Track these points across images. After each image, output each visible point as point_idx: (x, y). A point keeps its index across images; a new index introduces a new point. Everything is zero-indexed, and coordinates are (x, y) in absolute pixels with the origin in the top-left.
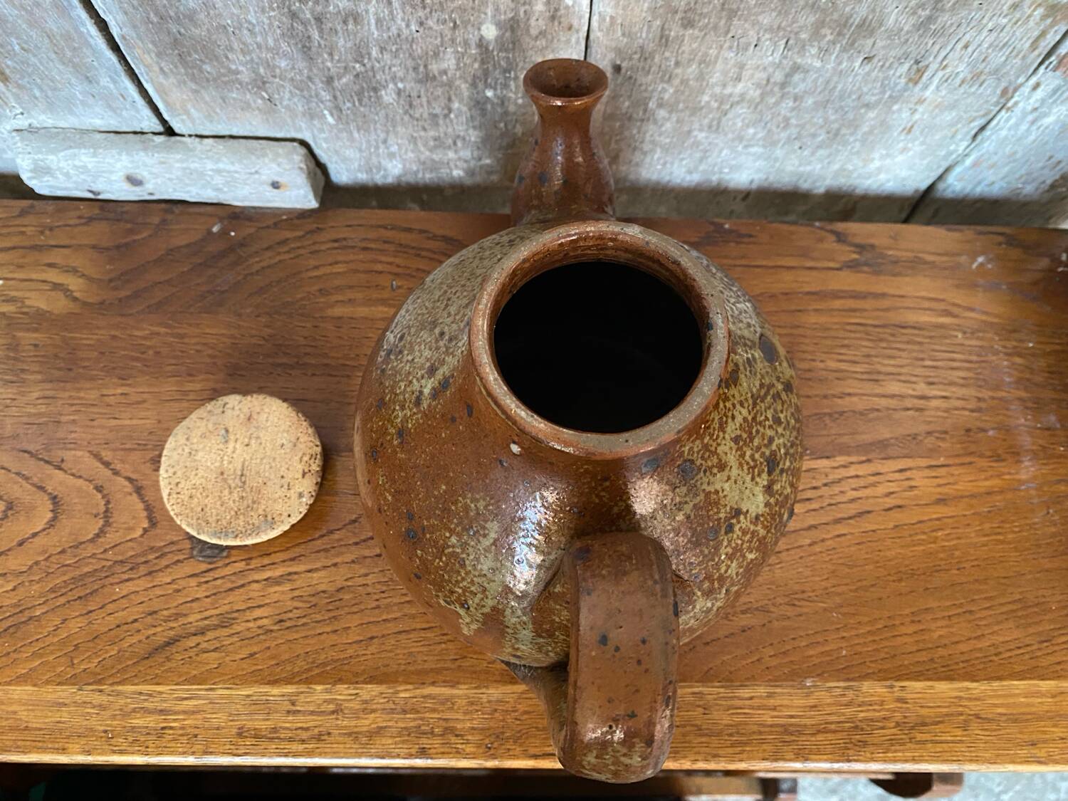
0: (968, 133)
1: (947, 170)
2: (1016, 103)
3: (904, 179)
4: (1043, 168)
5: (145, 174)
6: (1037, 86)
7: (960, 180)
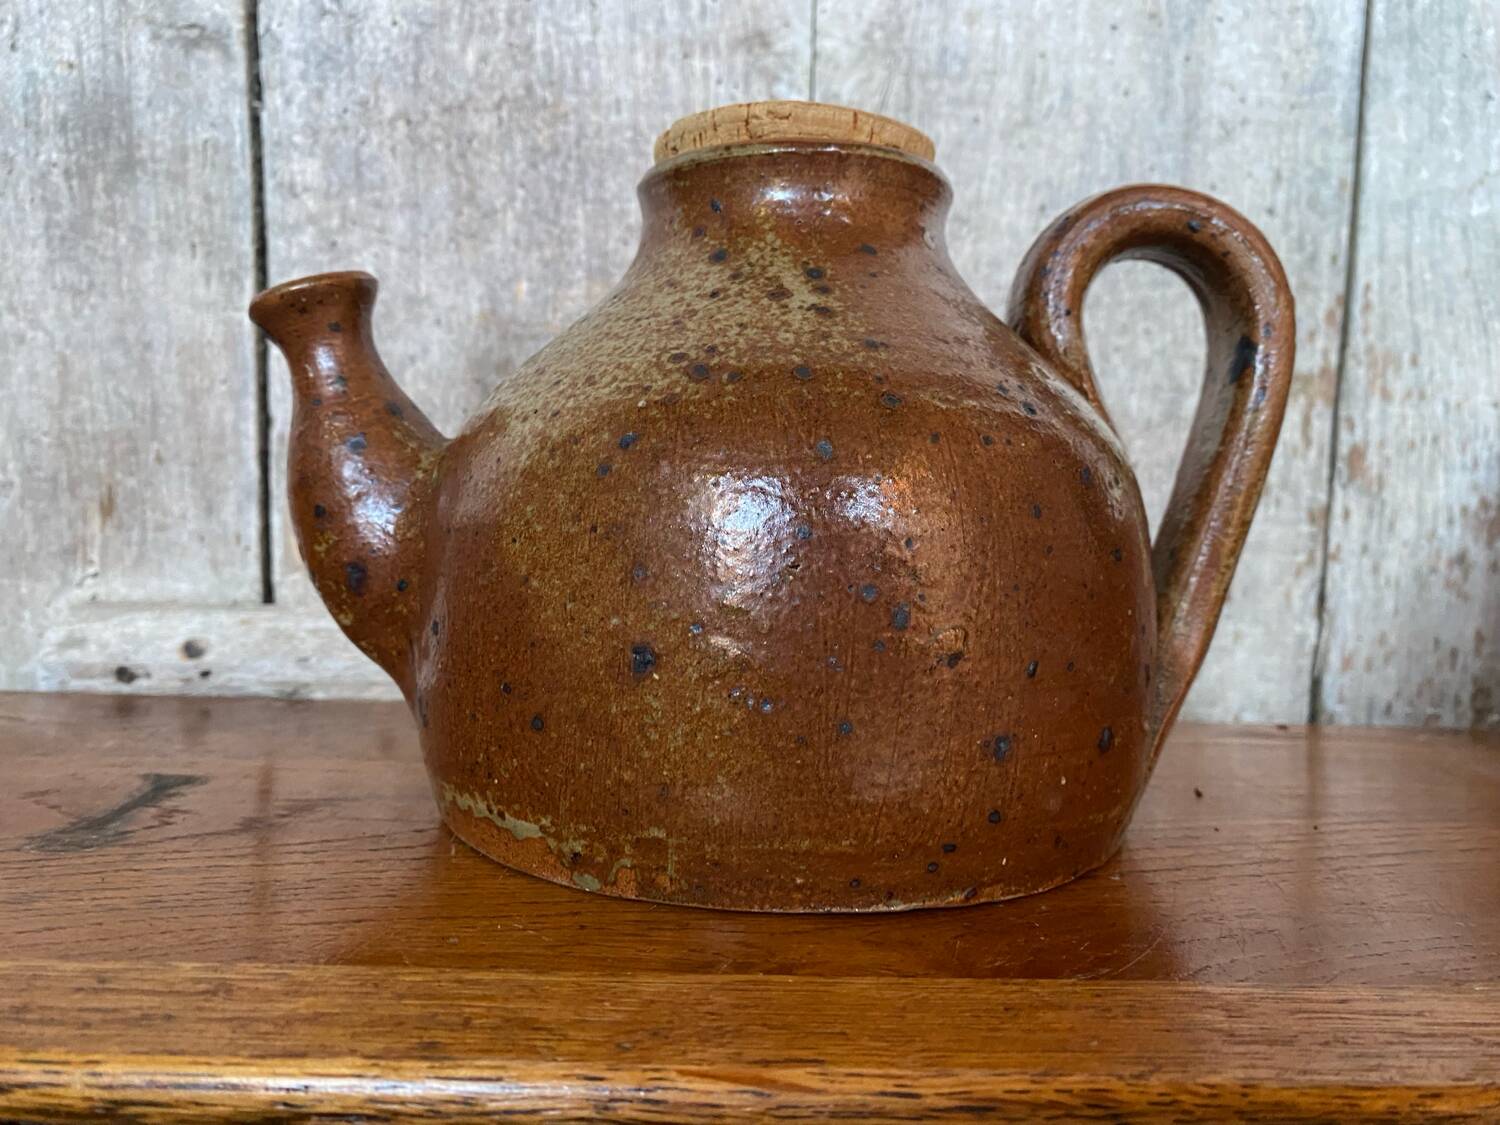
0: (1304, 597)
1: (1316, 685)
2: (1339, 548)
3: (1264, 704)
4: (1439, 665)
5: (213, 638)
6: (1347, 514)
7: (1341, 700)
